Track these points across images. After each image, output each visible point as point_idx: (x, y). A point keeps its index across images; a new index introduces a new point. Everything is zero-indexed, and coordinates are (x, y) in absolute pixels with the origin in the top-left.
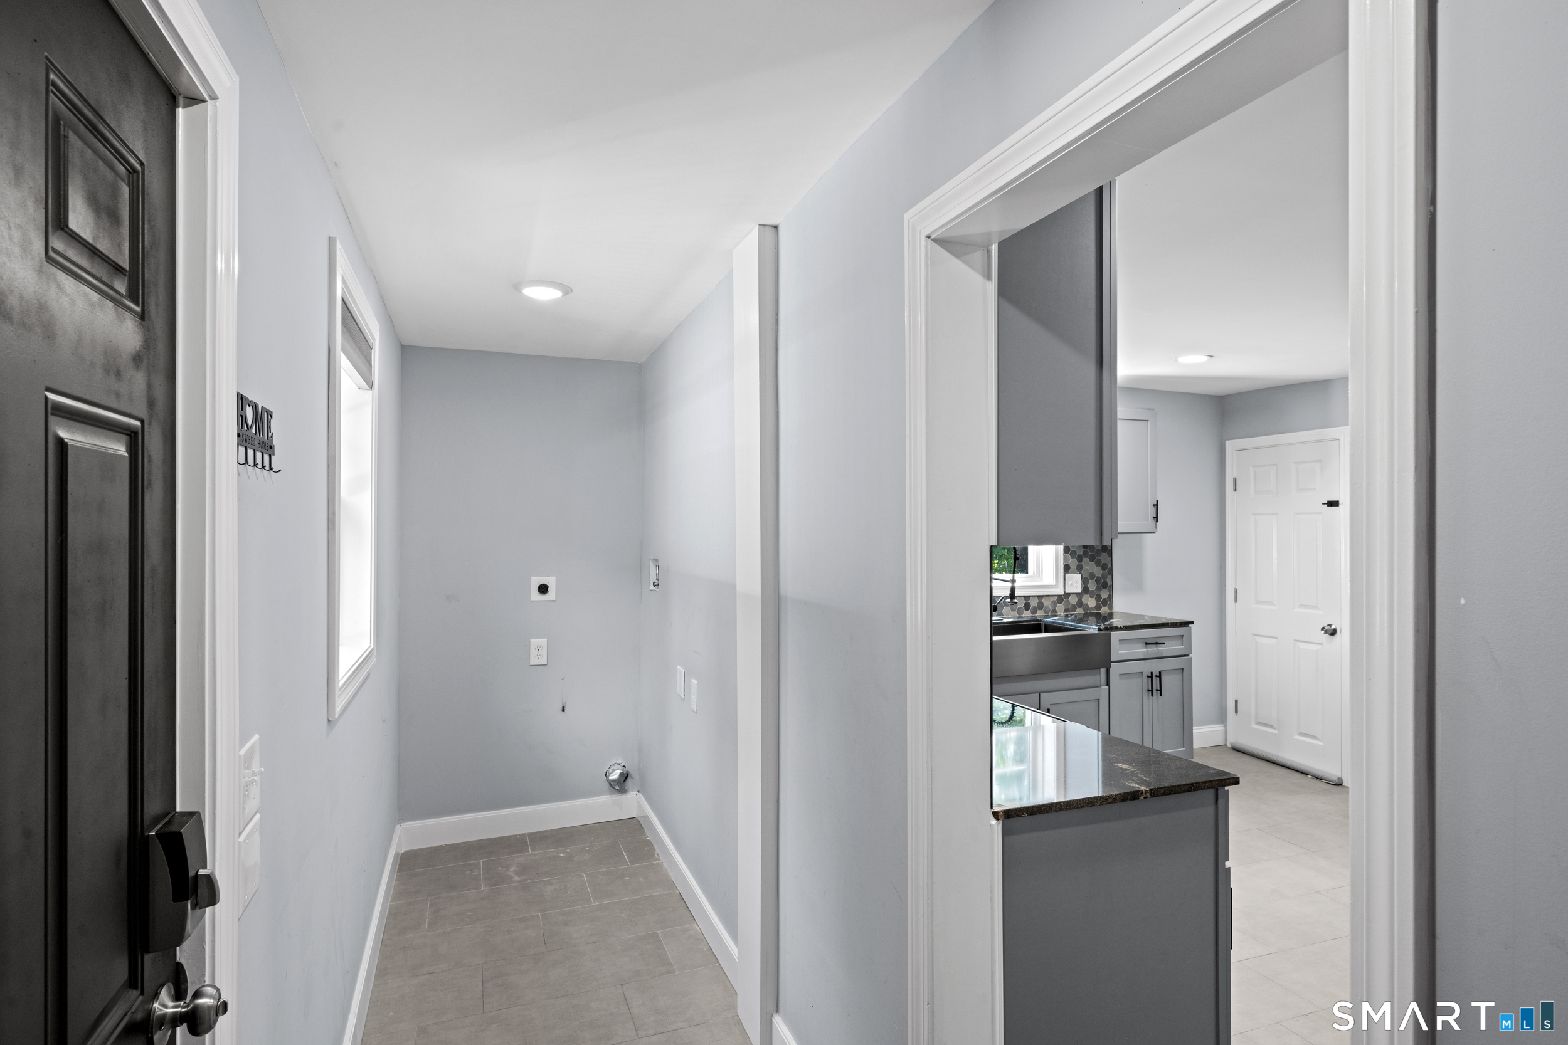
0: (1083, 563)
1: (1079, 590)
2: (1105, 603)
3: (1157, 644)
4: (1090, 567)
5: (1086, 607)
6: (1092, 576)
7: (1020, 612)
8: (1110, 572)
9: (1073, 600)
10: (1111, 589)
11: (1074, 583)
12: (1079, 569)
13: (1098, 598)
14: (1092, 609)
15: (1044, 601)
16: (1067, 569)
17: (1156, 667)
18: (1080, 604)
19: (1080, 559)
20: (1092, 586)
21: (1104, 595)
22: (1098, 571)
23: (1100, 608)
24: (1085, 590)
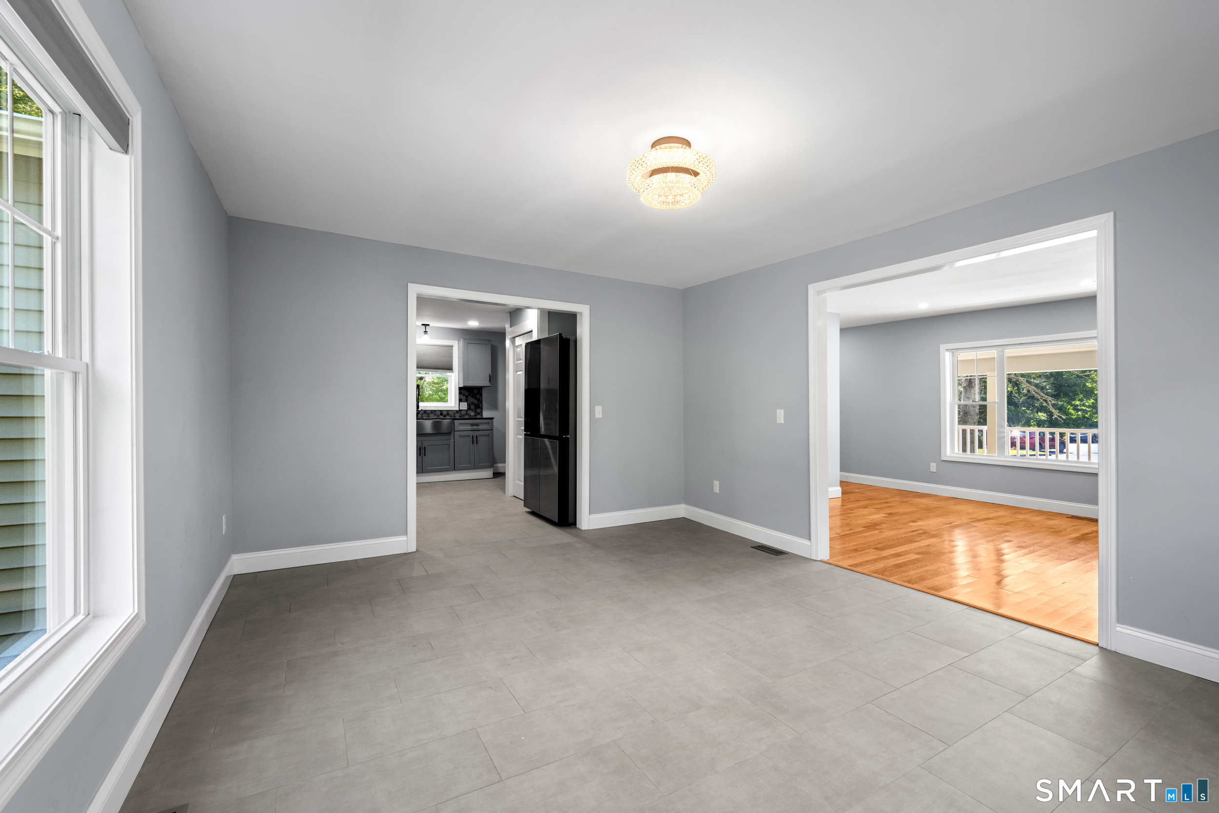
0: (468, 398)
1: (466, 409)
2: (479, 414)
3: (477, 425)
4: (471, 400)
5: (470, 415)
6: (473, 403)
7: (438, 416)
8: (481, 402)
9: (464, 413)
10: (482, 409)
11: (464, 406)
12: (466, 401)
13: (476, 412)
14: (473, 416)
15: (449, 412)
16: (460, 400)
17: (476, 433)
18: (467, 414)
19: (467, 397)
20: (473, 407)
21: (479, 411)
22: (476, 402)
23: (477, 416)
24: (469, 408)
